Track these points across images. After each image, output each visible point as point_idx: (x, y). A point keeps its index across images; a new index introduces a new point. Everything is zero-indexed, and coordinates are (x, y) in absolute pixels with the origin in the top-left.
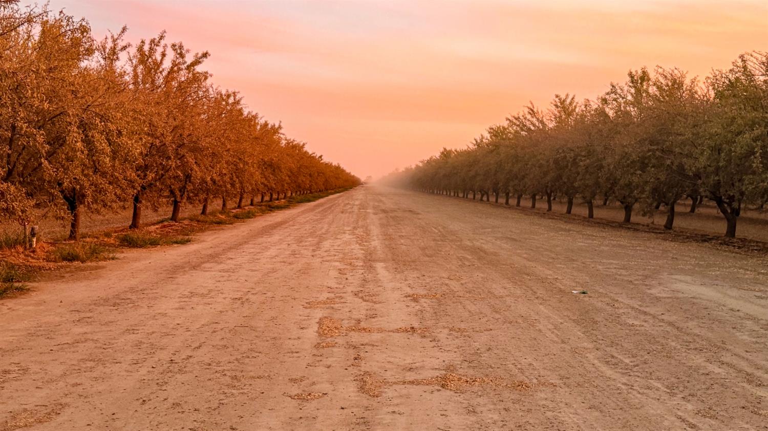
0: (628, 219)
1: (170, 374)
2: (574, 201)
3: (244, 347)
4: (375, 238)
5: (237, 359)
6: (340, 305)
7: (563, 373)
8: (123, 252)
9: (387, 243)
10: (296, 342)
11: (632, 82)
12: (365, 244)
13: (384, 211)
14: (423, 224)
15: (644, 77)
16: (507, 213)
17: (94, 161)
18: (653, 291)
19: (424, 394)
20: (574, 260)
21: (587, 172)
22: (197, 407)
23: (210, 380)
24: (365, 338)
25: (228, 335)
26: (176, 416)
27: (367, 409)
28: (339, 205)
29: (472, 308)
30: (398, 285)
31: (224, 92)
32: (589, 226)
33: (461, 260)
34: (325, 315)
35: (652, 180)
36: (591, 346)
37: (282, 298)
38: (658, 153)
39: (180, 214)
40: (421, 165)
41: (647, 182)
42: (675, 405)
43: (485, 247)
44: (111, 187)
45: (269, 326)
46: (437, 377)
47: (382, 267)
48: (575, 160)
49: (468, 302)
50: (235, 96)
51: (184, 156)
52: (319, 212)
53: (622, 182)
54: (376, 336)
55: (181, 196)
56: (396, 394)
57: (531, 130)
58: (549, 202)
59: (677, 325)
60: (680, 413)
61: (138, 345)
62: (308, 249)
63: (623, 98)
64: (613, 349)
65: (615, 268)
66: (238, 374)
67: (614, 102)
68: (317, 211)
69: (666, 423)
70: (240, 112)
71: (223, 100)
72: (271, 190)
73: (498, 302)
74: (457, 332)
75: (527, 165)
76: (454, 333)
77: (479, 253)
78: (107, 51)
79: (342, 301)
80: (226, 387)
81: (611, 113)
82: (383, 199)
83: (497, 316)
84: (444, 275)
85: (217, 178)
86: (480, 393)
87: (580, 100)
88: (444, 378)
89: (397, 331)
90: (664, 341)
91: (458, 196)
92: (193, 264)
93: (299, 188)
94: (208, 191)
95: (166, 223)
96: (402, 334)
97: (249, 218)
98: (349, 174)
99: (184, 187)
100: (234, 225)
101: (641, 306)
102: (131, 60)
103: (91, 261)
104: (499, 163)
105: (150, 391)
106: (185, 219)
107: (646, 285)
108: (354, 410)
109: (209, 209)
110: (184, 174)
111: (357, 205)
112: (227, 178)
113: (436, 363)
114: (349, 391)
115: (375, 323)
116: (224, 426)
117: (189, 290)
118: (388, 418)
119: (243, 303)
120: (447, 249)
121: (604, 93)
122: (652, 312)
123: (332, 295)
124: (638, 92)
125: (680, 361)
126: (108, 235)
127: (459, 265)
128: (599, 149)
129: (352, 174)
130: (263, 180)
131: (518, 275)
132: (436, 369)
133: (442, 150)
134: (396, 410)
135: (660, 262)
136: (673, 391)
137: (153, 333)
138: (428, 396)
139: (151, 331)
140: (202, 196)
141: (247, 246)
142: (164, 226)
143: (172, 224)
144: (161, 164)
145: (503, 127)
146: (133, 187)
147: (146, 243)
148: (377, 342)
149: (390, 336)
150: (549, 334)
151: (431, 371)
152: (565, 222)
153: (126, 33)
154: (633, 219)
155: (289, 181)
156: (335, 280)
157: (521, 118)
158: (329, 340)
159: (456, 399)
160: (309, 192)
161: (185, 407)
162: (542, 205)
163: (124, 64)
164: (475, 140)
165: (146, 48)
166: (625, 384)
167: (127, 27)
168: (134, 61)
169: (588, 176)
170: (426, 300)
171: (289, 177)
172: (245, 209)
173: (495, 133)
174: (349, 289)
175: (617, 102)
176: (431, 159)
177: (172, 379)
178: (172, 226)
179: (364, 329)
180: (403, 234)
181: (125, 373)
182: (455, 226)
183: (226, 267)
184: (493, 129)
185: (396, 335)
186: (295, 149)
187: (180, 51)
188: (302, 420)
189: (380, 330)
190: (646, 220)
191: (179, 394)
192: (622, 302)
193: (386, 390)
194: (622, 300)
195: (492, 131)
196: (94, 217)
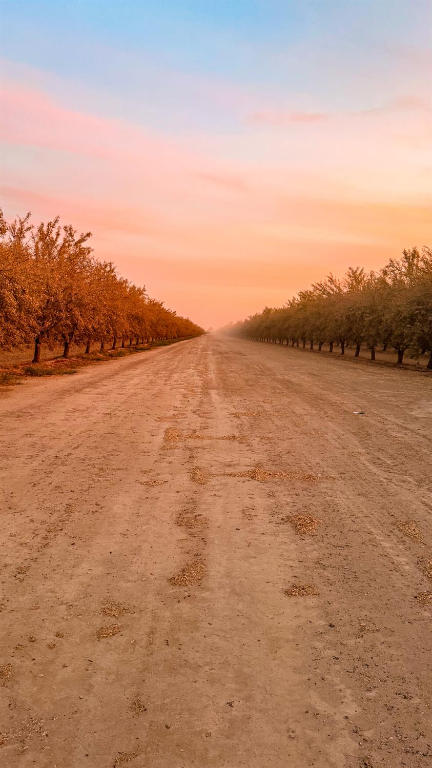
0: (400, 361)
1: (55, 466)
2: (361, 347)
3: (110, 448)
4: (212, 372)
5: (104, 457)
6: (181, 419)
7: (341, 469)
8: (26, 380)
9: (220, 376)
10: (147, 445)
11: (406, 258)
12: (204, 376)
13: (220, 353)
14: (249, 362)
15: (415, 254)
16: (312, 356)
17: (6, 312)
18: (413, 413)
19: (238, 483)
20: (357, 390)
21: (370, 325)
22: (72, 489)
23: (83, 470)
24: (199, 443)
25: (99, 440)
26: (57, 495)
27: (195, 492)
28: (187, 348)
29: (278, 423)
30: (226, 406)
31: (102, 263)
32: (371, 366)
33: (274, 389)
34: (170, 427)
35: (419, 332)
36: (363, 451)
37: (140, 414)
38: (423, 312)
39: (69, 353)
40: (249, 319)
41: (414, 334)
42: (422, 494)
43: (293, 380)
44: (18, 332)
45: (129, 433)
46: (249, 471)
47: (215, 393)
48: (362, 316)
49: (276, 419)
50: (110, 266)
51: (72, 309)
52: (172, 353)
53: (396, 333)
54: (206, 442)
55: (70, 339)
56: (217, 482)
57: (330, 293)
58: (343, 347)
59: (428, 437)
60: (424, 500)
61: (33, 445)
62: (162, 380)
63: (399, 270)
64: (380, 454)
65: (387, 396)
66: (104, 466)
67: (392, 273)
68: (171, 352)
69: (414, 507)
70: (114, 277)
71: (102, 269)
72: (136, 336)
73: (298, 419)
74: (266, 440)
75: (326, 320)
76: (263, 440)
77: (287, 384)
78: (16, 231)
79: (184, 416)
80: (95, 476)
81: (389, 281)
82: (220, 344)
83: (297, 429)
84: (260, 399)
85: (96, 327)
86: (279, 483)
87: (367, 272)
88: (254, 472)
89: (222, 438)
90: (417, 448)
91: (276, 343)
92: (77, 389)
93: (158, 335)
94: (89, 336)
95: (59, 359)
96: (226, 441)
97: (120, 356)
98: (195, 326)
99: (73, 333)
100: (109, 361)
101: (403, 423)
102: (33, 238)
103: (3, 386)
104: (306, 318)
105: (40, 477)
106: (73, 356)
107: (409, 409)
108: (187, 493)
109: (91, 350)
110: (72, 323)
111: (201, 348)
112: (104, 327)
113: (248, 461)
114: (184, 479)
115: (207, 433)
116: (91, 502)
117: (72, 407)
118: (210, 499)
119: (111, 417)
120: (265, 381)
121: (384, 266)
122: (411, 428)
123: (177, 412)
124: (410, 265)
125: (428, 462)
126: (16, 367)
127: (272, 393)
128: (380, 308)
129: (198, 326)
130: (131, 329)
131: (315, 401)
132: (248, 465)
133: (264, 308)
134: (217, 494)
135: (422, 392)
136: (421, 484)
137: (45, 437)
138: (241, 484)
139: (43, 436)
140: (86, 340)
141: (117, 376)
142: (58, 361)
143: (63, 360)
144: (55, 315)
145: (310, 292)
146: (35, 332)
147: (44, 374)
148: (207, 446)
149: (216, 442)
150: (333, 442)
151: (244, 467)
152: (354, 362)
153: (30, 218)
154: (404, 361)
155: (151, 330)
156: (179, 402)
157: (323, 284)
158: (172, 444)
159: (261, 486)
160: (165, 338)
161: (64, 489)
162: (337, 350)
163: (28, 241)
164: (289, 301)
165: (45, 229)
166: (386, 479)
167: (31, 213)
168: (36, 239)
169: (371, 328)
170: (245, 417)
171: (151, 327)
172: (117, 350)
173: (304, 295)
174: (190, 408)
175: (394, 273)
176: (256, 315)
177: (57, 469)
178: (63, 361)
179: (198, 437)
180: (233, 370)
181: (22, 465)
182: (270, 364)
183: (101, 391)
184: (302, 293)
185: (221, 441)
186: (155, 306)
187: (70, 231)
188: (147, 500)
189: (210, 438)
190: (413, 361)
191: (61, 480)
192: (390, 421)
193: (211, 480)
194: (390, 419)
195: (302, 294)
196: (6, 353)
